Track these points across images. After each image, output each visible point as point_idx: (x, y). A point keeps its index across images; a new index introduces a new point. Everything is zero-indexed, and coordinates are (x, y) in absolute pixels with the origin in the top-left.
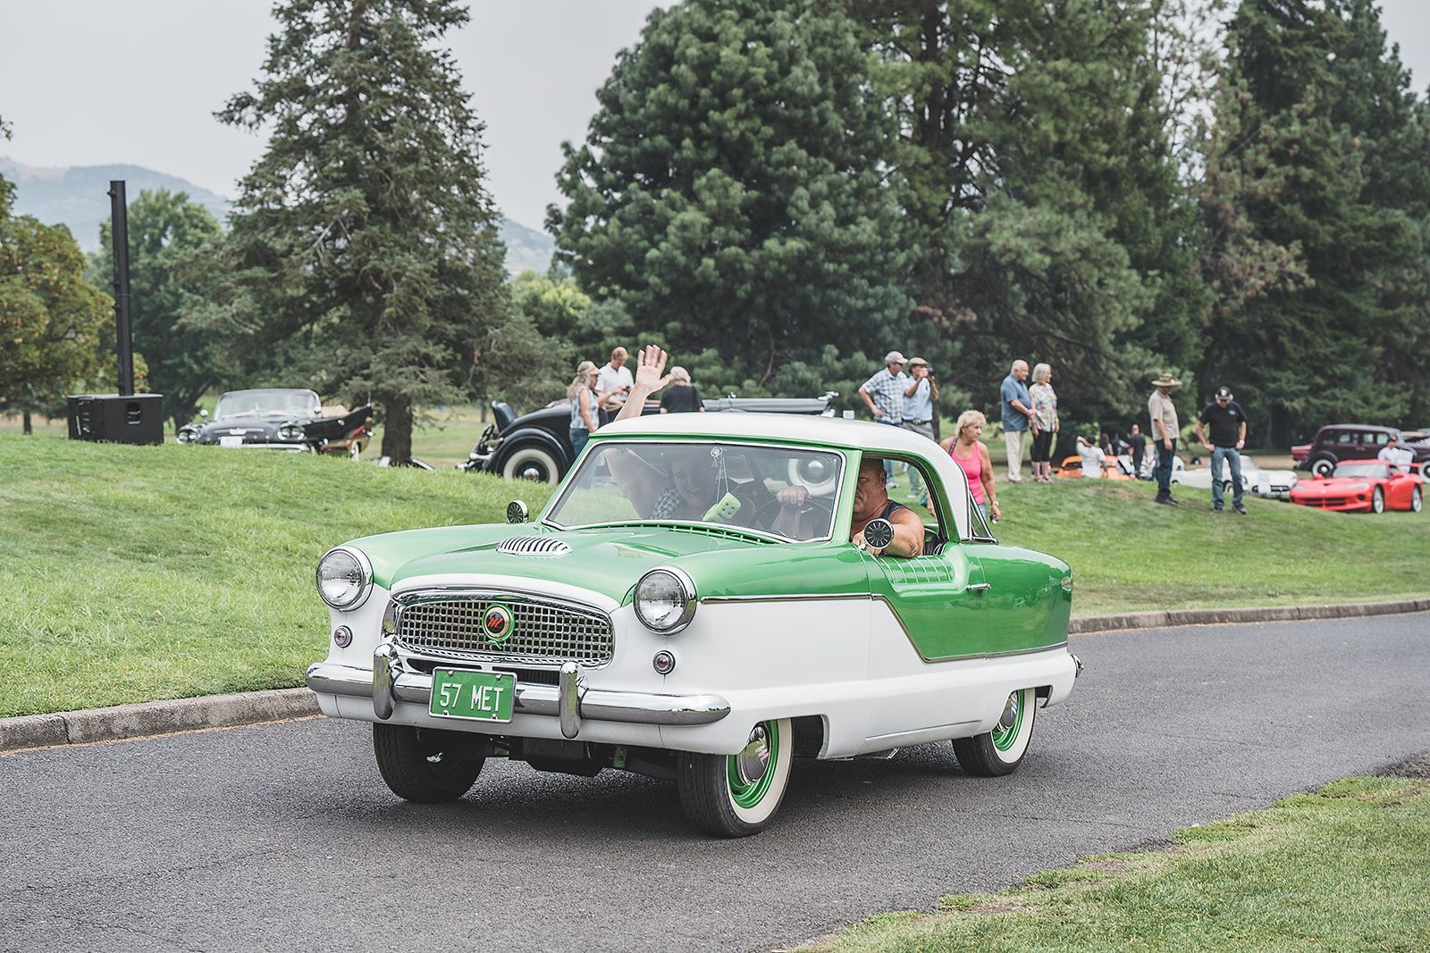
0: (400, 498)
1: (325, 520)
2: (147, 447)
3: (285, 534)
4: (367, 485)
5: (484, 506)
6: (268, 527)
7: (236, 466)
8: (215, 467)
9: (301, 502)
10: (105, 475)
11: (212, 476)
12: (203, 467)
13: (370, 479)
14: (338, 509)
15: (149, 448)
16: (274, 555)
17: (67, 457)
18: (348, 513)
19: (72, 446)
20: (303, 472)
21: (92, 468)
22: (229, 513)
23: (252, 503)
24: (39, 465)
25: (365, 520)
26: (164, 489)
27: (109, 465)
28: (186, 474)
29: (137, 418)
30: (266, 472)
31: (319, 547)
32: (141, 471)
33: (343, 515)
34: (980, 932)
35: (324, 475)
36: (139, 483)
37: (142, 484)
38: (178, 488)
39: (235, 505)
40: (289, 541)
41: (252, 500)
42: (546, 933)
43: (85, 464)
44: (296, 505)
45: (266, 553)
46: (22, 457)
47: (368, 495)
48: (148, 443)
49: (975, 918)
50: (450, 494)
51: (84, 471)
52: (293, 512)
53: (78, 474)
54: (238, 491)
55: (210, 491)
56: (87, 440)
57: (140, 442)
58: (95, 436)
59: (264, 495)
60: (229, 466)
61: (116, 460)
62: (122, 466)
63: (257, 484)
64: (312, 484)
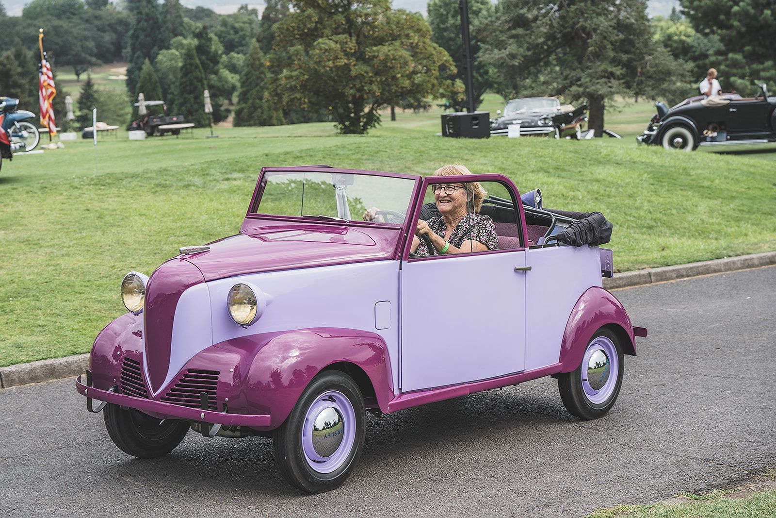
0: (617, 164)
1: (580, 178)
2: (483, 140)
3: (561, 187)
4: (599, 156)
5: (662, 166)
6: (552, 183)
7: (530, 149)
8: (520, 150)
9: (567, 168)
10: (465, 158)
11: (519, 155)
12: (514, 150)
13: (600, 153)
14: (586, 171)
15: (484, 140)
16: (557, 199)
17: (445, 148)
18: (592, 173)
19: (446, 141)
20: (565, 151)
21: (458, 153)
22: (531, 177)
23: (541, 169)
24: (432, 153)
25: (600, 177)
26: (496, 164)
27: (467, 151)
28: (505, 155)
29: (476, 124)
30: (546, 152)
31: (579, 193)
32: (483, 154)
33: (590, 175)
35: (576, 152)
36: (483, 161)
37: (485, 162)
38: (503, 163)
39: (533, 171)
40: (564, 191)
41: (541, 168)
42: (749, 417)
43: (454, 151)
44: (563, 170)
45: (553, 198)
46: (423, 149)
47: (600, 162)
48: (483, 137)
50: (643, 160)
51: (454, 155)
52: (563, 174)
53: (451, 157)
54: (533, 163)
55: (520, 164)
56: (452, 137)
57: (479, 137)
58: (456, 135)
59: (547, 165)
60: (527, 149)
61: (469, 148)
62: (473, 152)
63: (542, 158)
64: (570, 158)
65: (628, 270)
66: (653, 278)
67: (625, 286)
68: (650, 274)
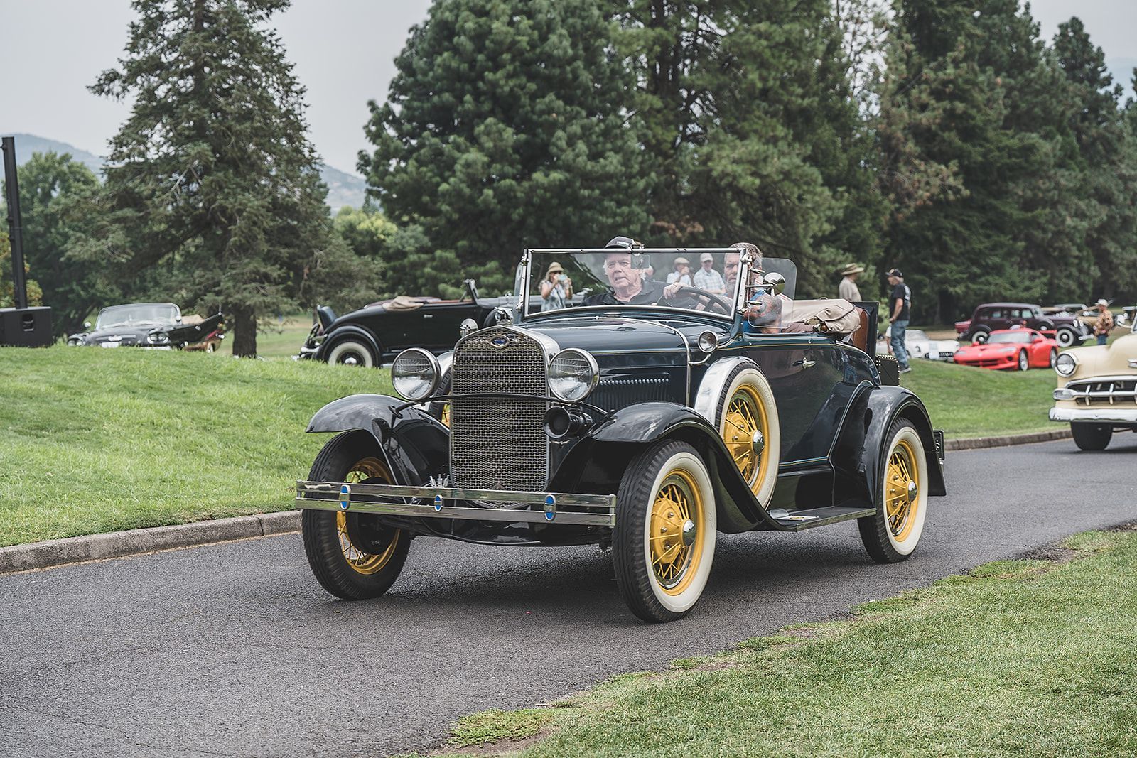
0: (244, 381)
1: (184, 400)
2: (39, 349)
3: (152, 412)
4: (217, 372)
5: (311, 385)
6: (137, 407)
7: (111, 361)
8: (95, 362)
9: (164, 387)
10: (7, 372)
11: (92, 369)
13: (219, 367)
14: (194, 392)
15: (41, 350)
16: (143, 428)
18: (202, 394)
22: (106, 397)
23: (125, 388)
25: (215, 399)
26: (54, 380)
27: (9, 364)
28: (71, 368)
29: (31, 326)
30: (135, 365)
31: (179, 421)
32: (35, 367)
33: (198, 396)
34: (700, 684)
35: (182, 365)
36: (34, 376)
37: (36, 378)
38: (65, 380)
39: (111, 391)
40: (155, 417)
41: (125, 387)
42: (357, 698)
44: (160, 390)
45: (137, 427)
47: (218, 380)
48: (41, 346)
49: (697, 674)
50: (284, 377)
52: (157, 395)
54: (113, 380)
55: (91, 381)
57: (34, 345)
59: (134, 383)
60: (106, 361)
61: (14, 359)
62: (20, 364)
63: (129, 374)
64: (173, 373)
65: (227, 516)
66: (265, 527)
67: (219, 539)
68: (260, 522)
